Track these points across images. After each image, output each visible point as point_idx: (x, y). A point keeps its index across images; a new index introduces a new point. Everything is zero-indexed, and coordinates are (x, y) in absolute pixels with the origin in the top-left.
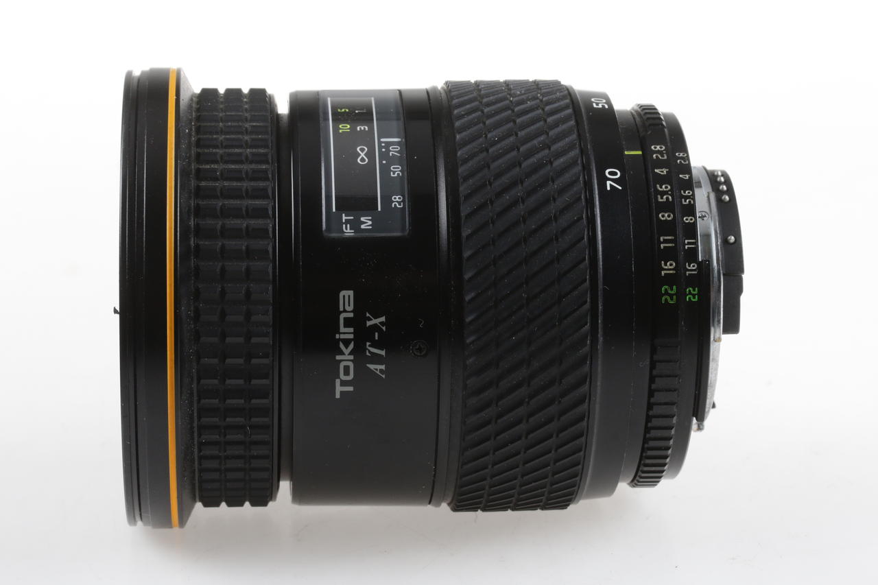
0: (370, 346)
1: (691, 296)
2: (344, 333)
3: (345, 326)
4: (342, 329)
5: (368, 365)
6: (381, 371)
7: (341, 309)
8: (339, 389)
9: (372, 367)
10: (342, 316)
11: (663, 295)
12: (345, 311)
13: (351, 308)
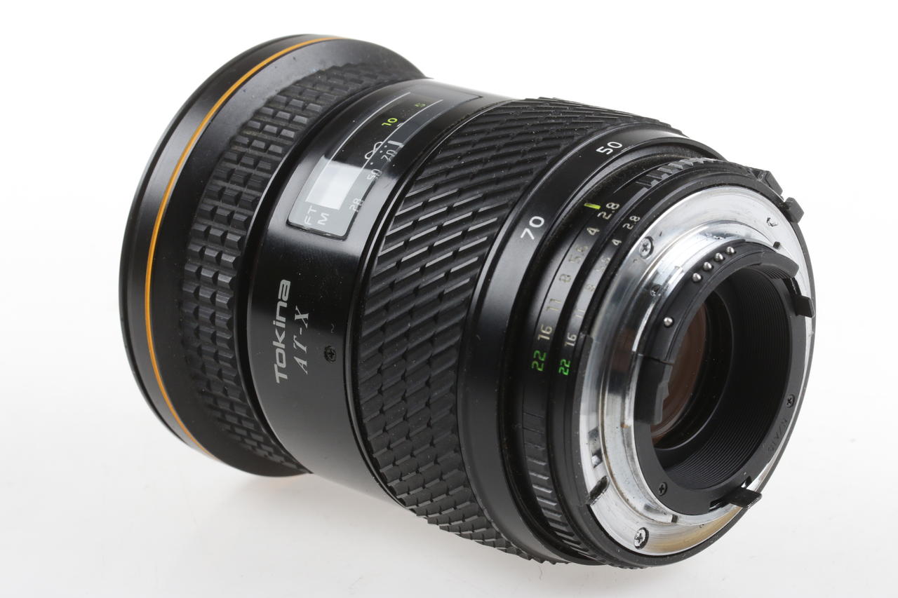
0: (296, 339)
1: (563, 369)
2: (280, 321)
3: (281, 315)
4: (278, 317)
5: (295, 358)
6: (304, 365)
7: (279, 298)
8: (278, 375)
9: (298, 360)
10: (280, 304)
11: (534, 360)
12: (282, 300)
13: (285, 298)
